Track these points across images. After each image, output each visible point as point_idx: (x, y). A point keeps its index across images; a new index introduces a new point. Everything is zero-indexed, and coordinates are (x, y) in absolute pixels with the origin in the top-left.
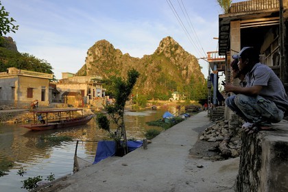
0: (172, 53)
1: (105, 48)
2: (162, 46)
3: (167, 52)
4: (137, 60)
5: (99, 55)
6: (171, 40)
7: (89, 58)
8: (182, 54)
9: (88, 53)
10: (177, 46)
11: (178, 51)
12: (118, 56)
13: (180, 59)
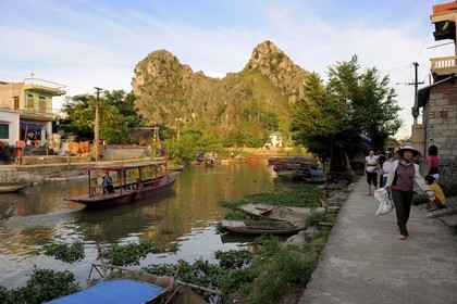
0: (273, 68)
1: (163, 62)
2: (256, 57)
3: (264, 66)
4: (215, 81)
5: (154, 75)
6: (272, 46)
7: (137, 80)
8: (289, 69)
9: (135, 71)
10: (281, 57)
11: (283, 65)
12: (185, 76)
13: (286, 77)
